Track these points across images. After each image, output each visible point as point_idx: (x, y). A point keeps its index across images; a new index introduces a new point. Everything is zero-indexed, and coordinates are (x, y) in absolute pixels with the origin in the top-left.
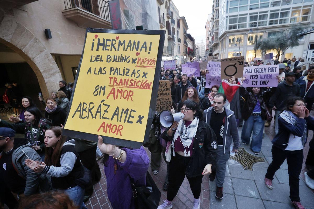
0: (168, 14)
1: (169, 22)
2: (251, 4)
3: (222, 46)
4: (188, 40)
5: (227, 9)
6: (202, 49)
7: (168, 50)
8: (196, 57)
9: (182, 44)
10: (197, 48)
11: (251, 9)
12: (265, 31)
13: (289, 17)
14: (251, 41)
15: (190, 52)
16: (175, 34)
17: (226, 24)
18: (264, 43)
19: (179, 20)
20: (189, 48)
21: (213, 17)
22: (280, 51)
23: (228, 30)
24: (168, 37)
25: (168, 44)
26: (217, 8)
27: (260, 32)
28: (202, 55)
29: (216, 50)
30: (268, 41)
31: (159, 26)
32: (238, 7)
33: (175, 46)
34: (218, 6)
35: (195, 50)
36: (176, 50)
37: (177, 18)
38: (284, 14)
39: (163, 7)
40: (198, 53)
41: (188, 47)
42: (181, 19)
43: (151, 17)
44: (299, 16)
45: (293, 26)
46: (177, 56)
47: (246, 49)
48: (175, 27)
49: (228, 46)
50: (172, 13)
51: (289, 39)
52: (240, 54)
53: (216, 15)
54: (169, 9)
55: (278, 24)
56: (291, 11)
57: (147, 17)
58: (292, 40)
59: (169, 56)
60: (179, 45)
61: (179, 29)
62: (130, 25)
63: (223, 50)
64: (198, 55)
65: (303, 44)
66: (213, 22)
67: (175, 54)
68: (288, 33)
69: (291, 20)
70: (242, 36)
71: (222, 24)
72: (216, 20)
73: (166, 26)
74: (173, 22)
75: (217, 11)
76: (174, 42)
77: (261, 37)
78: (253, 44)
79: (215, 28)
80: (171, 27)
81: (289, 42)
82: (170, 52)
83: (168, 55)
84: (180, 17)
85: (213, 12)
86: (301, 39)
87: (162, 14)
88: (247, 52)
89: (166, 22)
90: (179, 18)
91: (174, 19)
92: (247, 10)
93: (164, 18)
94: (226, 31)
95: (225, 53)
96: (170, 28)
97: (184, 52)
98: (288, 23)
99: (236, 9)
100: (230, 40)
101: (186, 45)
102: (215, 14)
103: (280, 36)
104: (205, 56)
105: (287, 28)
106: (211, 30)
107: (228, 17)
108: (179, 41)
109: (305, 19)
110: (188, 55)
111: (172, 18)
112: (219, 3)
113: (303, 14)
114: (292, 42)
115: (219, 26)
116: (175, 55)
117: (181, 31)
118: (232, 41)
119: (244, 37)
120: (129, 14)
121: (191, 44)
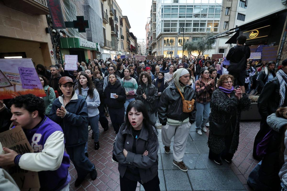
0: (111, 11)
1: (113, 19)
2: (180, 13)
3: (159, 45)
4: (130, 38)
5: (162, 14)
6: (143, 48)
7: (112, 45)
8: (138, 54)
9: (125, 41)
10: (139, 47)
11: (180, 17)
12: (190, 36)
13: (206, 27)
14: (181, 43)
15: (132, 49)
16: (118, 31)
17: (162, 27)
18: (190, 45)
19: (122, 18)
20: (132, 46)
21: (152, 20)
22: (200, 52)
23: (163, 32)
24: (112, 33)
25: (112, 39)
26: (155, 13)
27: (186, 37)
28: (143, 52)
29: (155, 48)
30: (192, 44)
31: (102, 21)
32: (170, 14)
33: (118, 42)
34: (155, 11)
35: (137, 48)
36: (119, 45)
37: (120, 16)
38: (203, 24)
39: (106, 3)
40: (140, 51)
41: (131, 44)
42: (124, 18)
43: (94, 11)
44: (212, 27)
45: (208, 34)
46: (120, 51)
47: (177, 49)
48: (118, 24)
49: (164, 46)
50: (115, 10)
51: (206, 44)
52: (172, 52)
53: (154, 19)
54: (112, 7)
55: (199, 32)
56: (207, 22)
57: (89, 9)
58: (208, 45)
59: (113, 51)
60: (122, 42)
61: (122, 27)
62: (71, 14)
63: (160, 49)
64: (140, 53)
65: (215, 48)
66: (151, 24)
67: (118, 49)
68: (205, 39)
69: (207, 30)
70: (174, 38)
71: (158, 26)
72: (154, 23)
73: (109, 21)
74: (116, 19)
75: (154, 15)
76: (117, 38)
77: (188, 40)
78: (182, 45)
79: (153, 30)
80: (115, 24)
81: (206, 46)
82: (114, 47)
83: (112, 49)
84: (123, 16)
85: (151, 16)
86: (213, 44)
87: (105, 10)
88: (178, 52)
89: (109, 18)
90: (121, 17)
91: (117, 17)
92: (177, 17)
93: (107, 14)
94: (162, 33)
95: (161, 51)
96: (113, 25)
97: (127, 49)
98: (205, 32)
99: (169, 15)
100: (165, 41)
101: (129, 42)
102: (153, 17)
103: (199, 40)
104: (145, 54)
105: (205, 35)
106: (150, 31)
107: (163, 21)
108: (122, 37)
109: (216, 30)
110: (131, 52)
111: (115, 16)
112: (156, 9)
113: (215, 27)
114: (207, 47)
115: (156, 28)
116: (118, 51)
117: (124, 28)
118: (166, 42)
119: (176, 39)
120: (69, 3)
121: (134, 42)
